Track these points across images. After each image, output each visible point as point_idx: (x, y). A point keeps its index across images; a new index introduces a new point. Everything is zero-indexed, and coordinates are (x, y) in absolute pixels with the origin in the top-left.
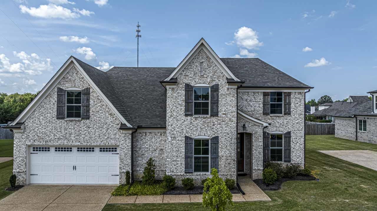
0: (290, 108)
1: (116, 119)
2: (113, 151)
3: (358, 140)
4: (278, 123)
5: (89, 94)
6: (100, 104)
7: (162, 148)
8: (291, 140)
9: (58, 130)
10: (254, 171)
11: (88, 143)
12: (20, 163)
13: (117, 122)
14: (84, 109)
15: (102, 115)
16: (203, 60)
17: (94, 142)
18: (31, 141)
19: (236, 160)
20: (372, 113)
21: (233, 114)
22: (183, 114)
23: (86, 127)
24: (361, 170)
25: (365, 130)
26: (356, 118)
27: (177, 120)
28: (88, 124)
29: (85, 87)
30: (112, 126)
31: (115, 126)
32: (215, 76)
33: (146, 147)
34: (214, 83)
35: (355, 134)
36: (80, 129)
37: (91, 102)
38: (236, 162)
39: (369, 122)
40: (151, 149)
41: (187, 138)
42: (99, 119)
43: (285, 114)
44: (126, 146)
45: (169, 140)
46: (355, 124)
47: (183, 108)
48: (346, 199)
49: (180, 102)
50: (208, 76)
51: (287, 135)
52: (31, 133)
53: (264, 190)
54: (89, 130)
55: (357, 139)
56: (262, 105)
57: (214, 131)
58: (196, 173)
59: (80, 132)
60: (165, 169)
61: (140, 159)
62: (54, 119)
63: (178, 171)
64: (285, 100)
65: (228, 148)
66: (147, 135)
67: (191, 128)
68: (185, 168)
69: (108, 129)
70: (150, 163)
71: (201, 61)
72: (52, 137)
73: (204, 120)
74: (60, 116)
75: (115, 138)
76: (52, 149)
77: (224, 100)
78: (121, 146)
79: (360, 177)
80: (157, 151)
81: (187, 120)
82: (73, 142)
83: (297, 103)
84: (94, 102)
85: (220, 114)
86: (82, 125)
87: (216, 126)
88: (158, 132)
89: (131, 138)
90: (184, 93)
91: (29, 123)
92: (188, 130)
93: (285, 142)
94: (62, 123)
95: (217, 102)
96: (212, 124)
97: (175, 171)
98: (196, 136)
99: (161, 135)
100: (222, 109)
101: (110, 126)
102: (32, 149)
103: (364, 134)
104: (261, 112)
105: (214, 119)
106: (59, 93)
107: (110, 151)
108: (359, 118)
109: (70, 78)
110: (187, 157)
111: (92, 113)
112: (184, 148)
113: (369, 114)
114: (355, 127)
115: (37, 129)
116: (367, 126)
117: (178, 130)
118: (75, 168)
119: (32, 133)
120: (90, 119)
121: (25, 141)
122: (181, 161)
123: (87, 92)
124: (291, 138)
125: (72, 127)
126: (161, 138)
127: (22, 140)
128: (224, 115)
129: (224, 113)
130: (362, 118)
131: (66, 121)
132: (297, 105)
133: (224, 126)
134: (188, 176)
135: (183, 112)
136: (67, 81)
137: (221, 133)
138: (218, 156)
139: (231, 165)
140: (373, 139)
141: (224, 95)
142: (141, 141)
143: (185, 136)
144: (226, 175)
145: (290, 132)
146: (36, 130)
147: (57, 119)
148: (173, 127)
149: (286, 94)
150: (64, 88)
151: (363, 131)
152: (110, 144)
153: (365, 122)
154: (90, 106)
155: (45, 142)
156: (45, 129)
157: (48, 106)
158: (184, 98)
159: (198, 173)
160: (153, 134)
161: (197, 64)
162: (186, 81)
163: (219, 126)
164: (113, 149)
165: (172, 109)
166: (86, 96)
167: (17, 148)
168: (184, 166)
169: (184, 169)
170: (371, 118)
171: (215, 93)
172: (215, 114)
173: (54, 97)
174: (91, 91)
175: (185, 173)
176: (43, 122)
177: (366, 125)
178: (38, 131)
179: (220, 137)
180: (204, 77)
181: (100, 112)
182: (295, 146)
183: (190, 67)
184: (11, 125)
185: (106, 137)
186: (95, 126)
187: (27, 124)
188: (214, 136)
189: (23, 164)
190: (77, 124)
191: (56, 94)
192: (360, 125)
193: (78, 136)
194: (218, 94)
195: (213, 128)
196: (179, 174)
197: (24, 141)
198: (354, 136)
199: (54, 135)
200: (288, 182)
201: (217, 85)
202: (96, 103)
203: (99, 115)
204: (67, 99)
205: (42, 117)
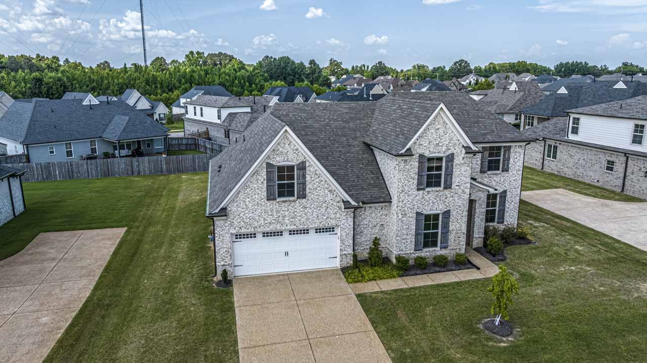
0: (508, 164)
1: (336, 196)
2: (330, 231)
3: (545, 170)
4: (495, 181)
5: (305, 169)
6: (318, 180)
7: (383, 223)
8: (507, 199)
9: (269, 214)
10: (474, 239)
11: (304, 225)
12: (224, 254)
13: (338, 199)
14: (300, 187)
15: (320, 192)
16: (439, 126)
17: (312, 224)
18: (237, 228)
19: (465, 233)
20: (566, 138)
21: (467, 185)
22: (415, 188)
23: (302, 208)
24: (569, 224)
25: (555, 157)
26: (545, 141)
27: (409, 196)
28: (305, 204)
29: (300, 161)
30: (332, 204)
31: (335, 204)
32: (451, 144)
33: (366, 223)
34: (450, 152)
35: (541, 161)
36: (295, 210)
37: (308, 178)
38: (465, 235)
39: (560, 148)
40: (370, 226)
41: (418, 213)
42: (317, 197)
43: (503, 171)
44: (348, 225)
45: (400, 218)
46: (542, 149)
47: (416, 182)
48: (572, 266)
49: (413, 176)
50: (443, 144)
51: (502, 195)
52: (235, 219)
53: (492, 261)
54: (306, 211)
55: (542, 169)
56: (479, 162)
57: (446, 205)
58: (425, 250)
59: (296, 213)
60: (385, 246)
61: (358, 237)
62: (263, 200)
63: (407, 250)
64: (504, 155)
65: (459, 221)
66: (366, 210)
67: (423, 203)
68: (415, 246)
69: (327, 208)
70: (376, 242)
71: (437, 128)
72: (262, 222)
73: (437, 193)
74: (270, 197)
75: (335, 218)
76: (259, 236)
77: (458, 170)
78: (342, 226)
79: (571, 235)
80: (377, 226)
81: (419, 194)
82: (287, 226)
83: (517, 158)
84: (311, 177)
85: (453, 186)
86: (298, 205)
87: (448, 199)
88: (379, 206)
89: (353, 216)
90: (417, 165)
91: (232, 209)
92: (419, 205)
93: (500, 202)
94: (273, 205)
95: (451, 173)
96: (445, 197)
97: (404, 250)
98: (427, 211)
99: (382, 208)
100: (456, 180)
101: (330, 204)
102: (234, 237)
103: (552, 163)
104: (479, 170)
105: (447, 192)
106: (268, 170)
107: (326, 231)
108: (548, 142)
109: (280, 150)
110: (417, 234)
111: (309, 191)
112: (415, 225)
113: (562, 139)
114: (542, 153)
115: (243, 213)
116: (557, 154)
117: (409, 206)
118: (287, 254)
119: (237, 219)
120: (307, 198)
121: (229, 229)
122: (411, 239)
123: (302, 167)
124: (507, 197)
125: (286, 209)
126: (381, 212)
127: (225, 228)
128: (457, 187)
129: (458, 184)
130: (553, 143)
131: (278, 202)
132: (516, 160)
133: (456, 199)
134: (418, 254)
135: (415, 186)
136: (278, 155)
137: (453, 206)
138: (449, 230)
139: (460, 239)
140: (563, 170)
141: (459, 165)
142: (360, 217)
143: (417, 212)
144: (455, 249)
145: (506, 190)
146: (241, 215)
147: (267, 200)
148: (404, 203)
149: (506, 149)
150: (274, 163)
151: (551, 159)
152: (330, 224)
153: (555, 147)
154: (307, 183)
155: (253, 229)
156: (253, 213)
157: (256, 186)
158: (417, 170)
159: (428, 249)
160: (373, 208)
161: (433, 131)
162: (420, 151)
163: (451, 198)
164: (330, 230)
165: (403, 183)
166: (302, 171)
167: (219, 238)
168: (413, 243)
169: (413, 247)
170: (564, 144)
171: (450, 164)
172: (448, 186)
173: (262, 175)
174: (307, 165)
175: (415, 250)
176: (250, 205)
177: (556, 151)
178: (245, 216)
179: (451, 211)
180: (439, 146)
181: (318, 189)
182: (509, 205)
183: (425, 134)
184: (214, 212)
185: (325, 218)
186: (313, 205)
187: (229, 209)
188: (445, 210)
189: (227, 256)
190: (291, 205)
191: (265, 170)
192: (549, 151)
193: (293, 218)
194: (453, 165)
195: (445, 202)
196: (409, 252)
197: (227, 229)
198: (540, 164)
199: (265, 220)
200: (508, 248)
201: (453, 154)
202: (313, 179)
203: (317, 192)
204: (278, 175)
205: (248, 199)
